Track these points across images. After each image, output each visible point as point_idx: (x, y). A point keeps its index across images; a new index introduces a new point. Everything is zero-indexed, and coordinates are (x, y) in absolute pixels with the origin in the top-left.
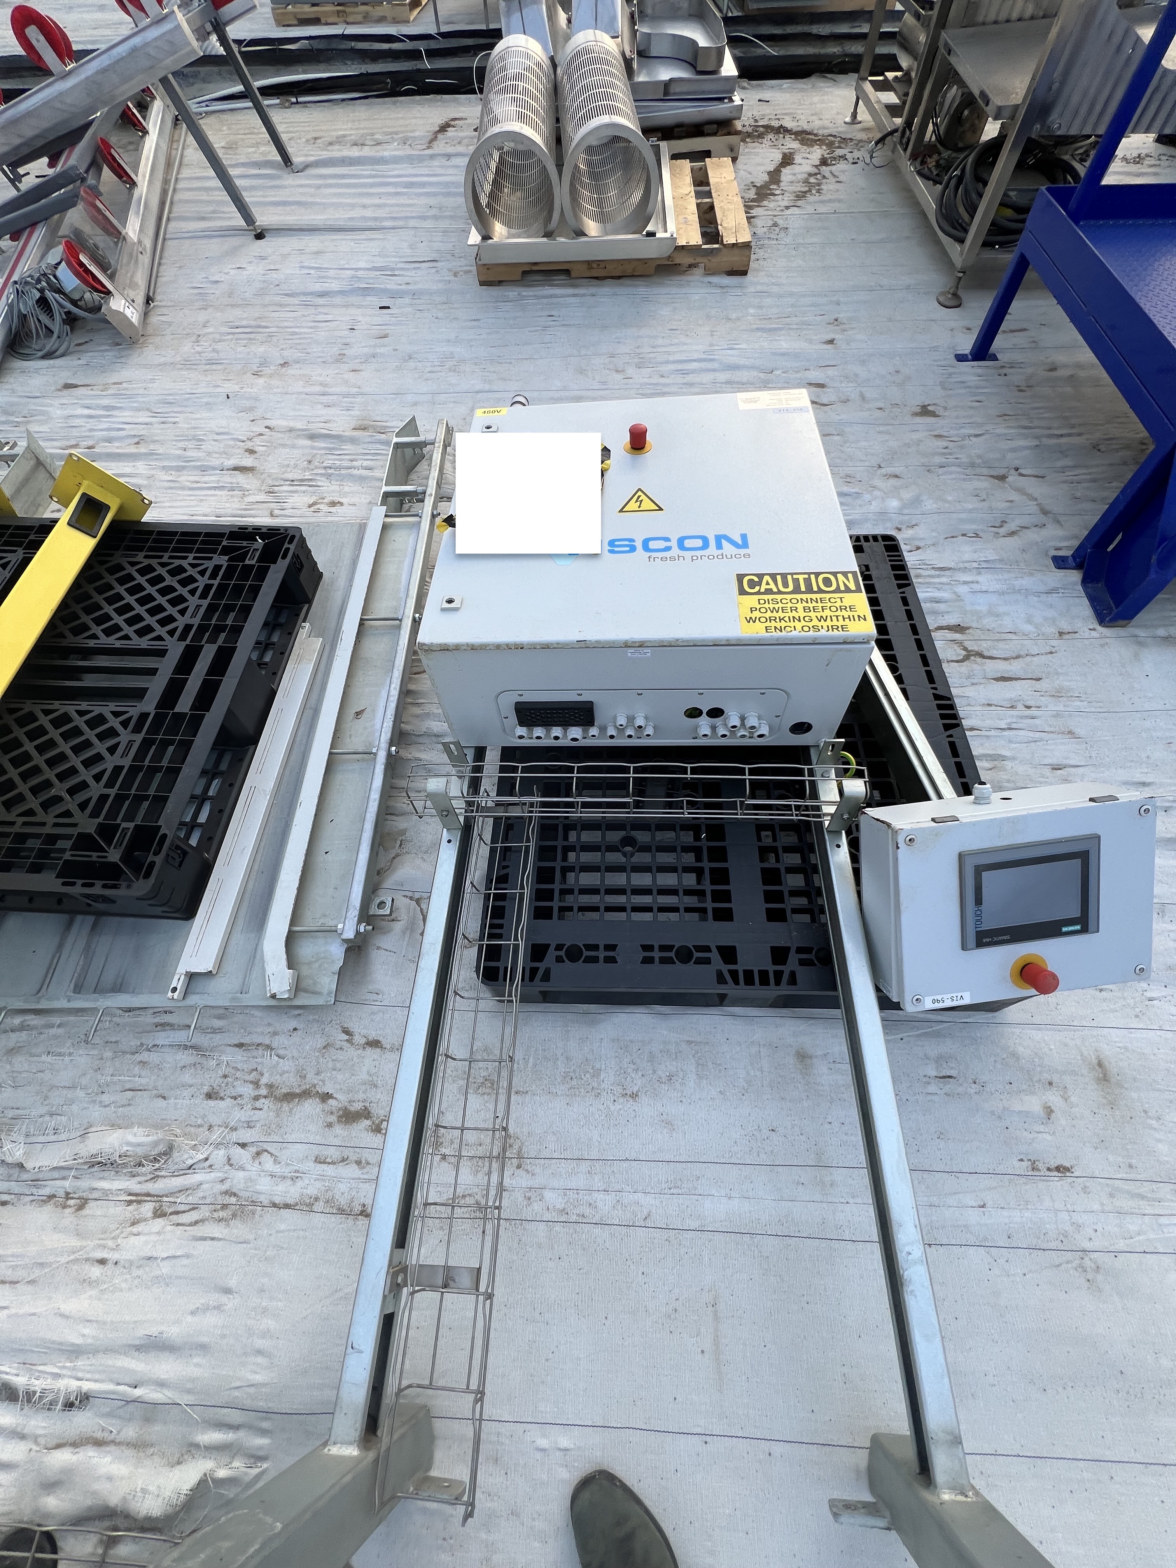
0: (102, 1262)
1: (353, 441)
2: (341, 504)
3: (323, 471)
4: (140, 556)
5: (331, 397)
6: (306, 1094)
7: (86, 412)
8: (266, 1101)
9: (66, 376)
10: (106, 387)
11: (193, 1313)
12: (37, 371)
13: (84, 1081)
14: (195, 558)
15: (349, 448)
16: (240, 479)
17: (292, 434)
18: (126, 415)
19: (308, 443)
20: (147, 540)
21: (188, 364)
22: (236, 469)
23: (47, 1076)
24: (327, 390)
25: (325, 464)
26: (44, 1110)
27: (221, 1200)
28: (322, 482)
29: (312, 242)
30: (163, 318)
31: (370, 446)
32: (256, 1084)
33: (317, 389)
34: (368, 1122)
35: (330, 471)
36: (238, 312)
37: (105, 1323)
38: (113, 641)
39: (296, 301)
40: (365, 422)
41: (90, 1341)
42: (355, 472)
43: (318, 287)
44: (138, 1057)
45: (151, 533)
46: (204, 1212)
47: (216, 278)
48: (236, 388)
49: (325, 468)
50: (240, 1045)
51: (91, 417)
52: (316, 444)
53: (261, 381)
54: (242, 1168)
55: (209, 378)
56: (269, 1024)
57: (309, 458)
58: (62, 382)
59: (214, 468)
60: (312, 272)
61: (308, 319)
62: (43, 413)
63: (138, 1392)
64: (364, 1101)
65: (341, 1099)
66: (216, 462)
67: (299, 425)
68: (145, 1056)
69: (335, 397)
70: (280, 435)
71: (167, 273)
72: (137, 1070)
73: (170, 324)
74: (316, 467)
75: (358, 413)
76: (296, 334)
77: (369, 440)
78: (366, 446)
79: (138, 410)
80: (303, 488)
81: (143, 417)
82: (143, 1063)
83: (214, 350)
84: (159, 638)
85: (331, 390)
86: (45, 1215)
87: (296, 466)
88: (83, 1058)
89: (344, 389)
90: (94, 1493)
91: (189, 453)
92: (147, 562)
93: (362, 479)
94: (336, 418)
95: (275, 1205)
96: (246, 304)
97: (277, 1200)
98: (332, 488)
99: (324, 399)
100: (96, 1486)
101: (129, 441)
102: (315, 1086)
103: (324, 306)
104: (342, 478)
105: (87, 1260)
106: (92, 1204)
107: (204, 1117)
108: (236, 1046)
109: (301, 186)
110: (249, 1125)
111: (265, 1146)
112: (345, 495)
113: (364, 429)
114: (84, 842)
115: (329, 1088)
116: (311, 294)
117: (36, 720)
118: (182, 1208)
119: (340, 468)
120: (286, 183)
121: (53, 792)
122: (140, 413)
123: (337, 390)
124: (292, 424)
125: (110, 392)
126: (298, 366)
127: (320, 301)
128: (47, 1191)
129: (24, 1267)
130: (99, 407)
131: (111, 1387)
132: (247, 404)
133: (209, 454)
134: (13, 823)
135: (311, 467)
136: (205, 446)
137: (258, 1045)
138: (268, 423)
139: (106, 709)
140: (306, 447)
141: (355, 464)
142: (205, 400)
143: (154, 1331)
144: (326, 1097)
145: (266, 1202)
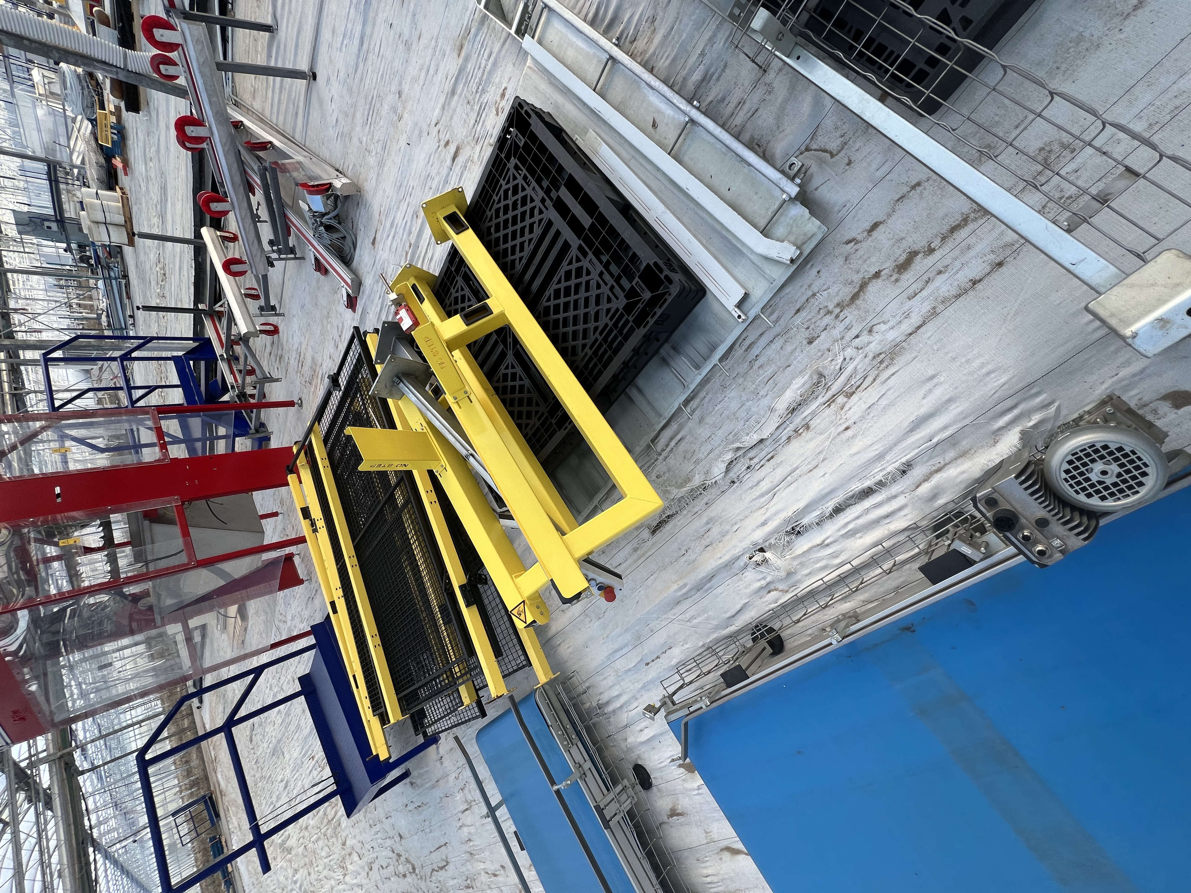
0: (847, 428)
1: (467, 59)
2: (506, 88)
3: (478, 95)
4: (488, 213)
5: (432, 66)
6: (863, 286)
7: (390, 238)
8: (845, 311)
9: (368, 242)
10: (380, 221)
11: (924, 398)
12: (360, 256)
13: (744, 398)
14: (504, 180)
15: (470, 66)
16: (460, 159)
17: (446, 108)
18: (399, 216)
19: (456, 97)
20: (481, 206)
21: (381, 164)
22: (454, 160)
23: (726, 413)
24: (426, 67)
25: (474, 91)
26: (742, 422)
27: (875, 362)
28: (485, 98)
29: (326, 34)
30: (350, 168)
31: (475, 46)
32: (829, 312)
33: (423, 73)
34: (920, 255)
35: (479, 90)
36: (358, 115)
37: (881, 439)
38: (528, 249)
39: (361, 65)
40: (458, 44)
41: (882, 449)
42: (488, 68)
43: (356, 42)
44: (755, 367)
45: (478, 201)
46: (875, 373)
47: (334, 121)
48: (405, 136)
49: (477, 92)
50: (798, 311)
51: (394, 237)
52: (459, 92)
53: (406, 116)
54: (869, 343)
55: (393, 153)
56: (801, 287)
57: (466, 102)
58: (371, 245)
59: (448, 175)
60: (345, 42)
61: (375, 61)
62: (384, 263)
63: (935, 440)
64: (904, 251)
65: (889, 265)
66: (445, 171)
67: (442, 100)
68: (758, 364)
69: (433, 62)
70: (444, 118)
71: (325, 153)
72: (761, 372)
73: (354, 165)
74: (474, 99)
75: (449, 47)
76: (382, 75)
77: (471, 44)
78: (474, 50)
79: (398, 208)
80: (483, 116)
81: (403, 206)
82: (761, 367)
83: (378, 142)
84: (540, 221)
85: (427, 63)
86: (795, 444)
87: (467, 114)
88: (732, 393)
89: (430, 51)
90: (961, 482)
91: (434, 186)
92: (493, 210)
93: (495, 64)
94: (448, 67)
95: (910, 334)
96: (355, 106)
97: (910, 331)
98: (492, 92)
99: (431, 72)
100: (958, 480)
101: (414, 222)
102: (864, 278)
103: (369, 44)
104: (488, 81)
105: (838, 434)
106: (811, 423)
107: (819, 351)
108: (796, 314)
109: (287, 27)
110: (848, 328)
111: (870, 325)
112: (500, 83)
113: (462, 47)
114: (628, 308)
115: (873, 270)
116: (359, 50)
117: (549, 306)
118: (859, 383)
119: (481, 79)
120: (283, 39)
121: (593, 313)
122: (401, 208)
123: (428, 58)
124: (440, 106)
125: (383, 220)
126: (403, 84)
127: (365, 46)
128: (784, 438)
129: (813, 459)
130: (390, 231)
131: (917, 451)
132: (417, 132)
133: (438, 173)
134: (596, 340)
135: (472, 103)
136: (433, 173)
137: (807, 300)
138: (433, 123)
139: (564, 267)
140: (458, 101)
141: (482, 66)
142: (405, 161)
143: (913, 418)
144: (877, 275)
145: (904, 339)
